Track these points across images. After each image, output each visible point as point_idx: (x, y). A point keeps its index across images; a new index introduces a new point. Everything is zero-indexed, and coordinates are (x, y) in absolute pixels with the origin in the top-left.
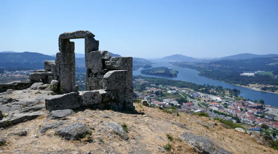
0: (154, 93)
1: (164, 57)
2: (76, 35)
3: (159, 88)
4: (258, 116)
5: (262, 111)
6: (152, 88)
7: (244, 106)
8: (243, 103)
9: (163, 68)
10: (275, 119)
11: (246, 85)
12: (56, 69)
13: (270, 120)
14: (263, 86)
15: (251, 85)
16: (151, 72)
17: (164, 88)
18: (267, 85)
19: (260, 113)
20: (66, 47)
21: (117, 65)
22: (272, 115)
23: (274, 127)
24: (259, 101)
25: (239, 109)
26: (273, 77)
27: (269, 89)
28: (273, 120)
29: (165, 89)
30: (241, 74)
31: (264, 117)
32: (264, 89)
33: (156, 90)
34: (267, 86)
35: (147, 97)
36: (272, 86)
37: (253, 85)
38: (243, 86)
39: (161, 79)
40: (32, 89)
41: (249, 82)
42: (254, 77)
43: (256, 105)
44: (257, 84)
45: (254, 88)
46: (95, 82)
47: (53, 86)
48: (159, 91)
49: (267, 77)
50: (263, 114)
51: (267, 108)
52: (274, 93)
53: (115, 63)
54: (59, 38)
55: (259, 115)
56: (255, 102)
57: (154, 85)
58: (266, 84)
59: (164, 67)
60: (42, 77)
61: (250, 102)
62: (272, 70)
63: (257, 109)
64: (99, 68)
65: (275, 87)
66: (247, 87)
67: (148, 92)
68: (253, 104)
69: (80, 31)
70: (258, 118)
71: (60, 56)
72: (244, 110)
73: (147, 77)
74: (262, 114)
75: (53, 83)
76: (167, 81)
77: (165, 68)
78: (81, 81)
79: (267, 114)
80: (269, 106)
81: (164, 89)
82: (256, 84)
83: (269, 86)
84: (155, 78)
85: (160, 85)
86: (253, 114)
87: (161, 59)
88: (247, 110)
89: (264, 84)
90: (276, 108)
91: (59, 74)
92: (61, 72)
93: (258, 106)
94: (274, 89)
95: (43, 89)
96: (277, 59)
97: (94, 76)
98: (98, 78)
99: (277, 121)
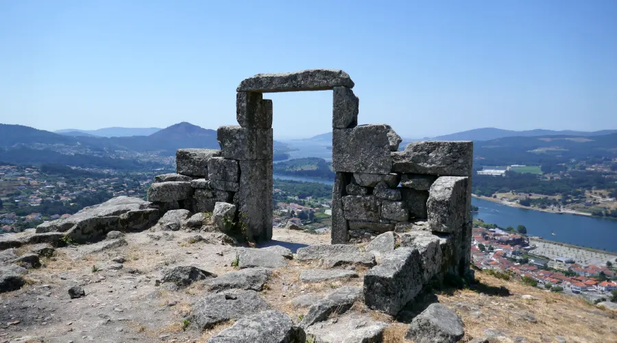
0: (295, 216)
1: (315, 135)
2: (303, 82)
3: (306, 203)
4: (515, 260)
5: (522, 250)
6: (291, 204)
7: (487, 239)
8: (484, 234)
9: (314, 159)
10: (549, 265)
11: (490, 196)
12: (226, 173)
13: (539, 268)
14: (523, 196)
15: (499, 195)
16: (288, 169)
17: (318, 203)
18: (530, 195)
19: (519, 254)
20: (256, 115)
21: (432, 162)
22: (544, 257)
23: (547, 283)
24: (515, 229)
25: (477, 247)
26: (543, 178)
27: (535, 202)
28: (546, 268)
29: (320, 206)
30: (480, 172)
31: (526, 261)
32: (526, 203)
33: (301, 209)
34: (531, 197)
35: (280, 224)
36: (542, 196)
37: (504, 195)
38: (483, 197)
39: (310, 183)
40: (169, 227)
41: (495, 188)
42: (505, 178)
43: (510, 236)
44: (511, 193)
45: (506, 202)
46: (368, 209)
47: (226, 220)
48: (307, 212)
49: (530, 176)
50: (526, 257)
51: (532, 243)
52: (545, 210)
53: (426, 159)
54: (240, 91)
55: (518, 258)
56: (509, 230)
57: (296, 198)
58: (530, 192)
59: (315, 157)
60: (182, 193)
61: (498, 231)
62: (540, 161)
63: (512, 245)
64: (382, 171)
65: (547, 198)
66: (491, 199)
67: (283, 214)
68: (505, 235)
69: (319, 71)
70: (516, 264)
71: (242, 137)
72: (487, 248)
73: (281, 181)
74: (522, 256)
75: (225, 212)
77: (317, 159)
78: (128, 190)
79: (533, 256)
80: (537, 238)
81: (318, 206)
82: (508, 192)
83: (534, 197)
84: (296, 182)
85: (308, 198)
86: (505, 256)
87: (308, 139)
88: (492, 249)
89: (526, 193)
90: (550, 243)
91: (235, 185)
92: (242, 180)
93: (514, 240)
94: (544, 203)
95: (196, 226)
96: (548, 140)
97: (363, 191)
98: (377, 198)
99: (553, 269)
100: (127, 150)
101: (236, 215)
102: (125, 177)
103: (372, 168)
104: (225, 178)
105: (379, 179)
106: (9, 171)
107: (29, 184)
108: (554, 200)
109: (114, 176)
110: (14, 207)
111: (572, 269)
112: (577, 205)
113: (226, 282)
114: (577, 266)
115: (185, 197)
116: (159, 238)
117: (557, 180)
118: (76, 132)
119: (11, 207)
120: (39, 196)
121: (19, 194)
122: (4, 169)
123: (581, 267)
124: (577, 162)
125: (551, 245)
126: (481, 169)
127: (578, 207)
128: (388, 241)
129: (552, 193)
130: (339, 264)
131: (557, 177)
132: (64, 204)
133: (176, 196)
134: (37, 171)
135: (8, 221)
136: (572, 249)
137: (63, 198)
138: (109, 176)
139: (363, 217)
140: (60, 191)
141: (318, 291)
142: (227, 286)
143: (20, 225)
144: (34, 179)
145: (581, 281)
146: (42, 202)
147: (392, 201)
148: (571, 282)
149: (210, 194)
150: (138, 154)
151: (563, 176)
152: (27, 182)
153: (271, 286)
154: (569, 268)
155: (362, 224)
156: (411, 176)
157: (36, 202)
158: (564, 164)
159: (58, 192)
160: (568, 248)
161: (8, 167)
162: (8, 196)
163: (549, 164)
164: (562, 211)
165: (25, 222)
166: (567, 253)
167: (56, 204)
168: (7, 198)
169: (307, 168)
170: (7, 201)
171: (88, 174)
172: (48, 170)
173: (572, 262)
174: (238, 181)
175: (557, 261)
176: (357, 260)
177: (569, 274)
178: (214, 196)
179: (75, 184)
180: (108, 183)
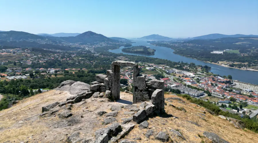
1: (142, 37)
4: (227, 90)
5: (230, 86)
7: (214, 81)
8: (213, 79)
9: (142, 46)
10: (242, 93)
11: (216, 62)
13: (237, 94)
14: (231, 63)
15: (220, 62)
16: (131, 50)
17: (143, 64)
18: (234, 62)
20: (116, 70)
22: (239, 89)
23: (241, 100)
24: (227, 77)
25: (210, 84)
26: (240, 55)
27: (236, 65)
28: (240, 94)
29: (144, 66)
30: (212, 52)
31: (231, 91)
32: (232, 66)
34: (234, 63)
35: (128, 73)
36: (239, 63)
37: (222, 62)
38: (213, 63)
39: (140, 56)
40: (95, 97)
41: (219, 59)
42: (223, 55)
43: (225, 80)
44: (225, 61)
45: (223, 65)
46: (141, 95)
47: (108, 95)
49: (234, 54)
50: (232, 89)
51: (234, 83)
52: (241, 69)
53: (154, 85)
55: (228, 89)
56: (224, 77)
58: (234, 61)
61: (219, 77)
62: (239, 48)
63: (226, 84)
65: (241, 64)
66: (217, 64)
68: (222, 79)
70: (227, 92)
72: (214, 85)
73: (128, 55)
74: (230, 88)
75: (108, 93)
76: (145, 58)
77: (144, 46)
79: (235, 89)
80: (237, 81)
83: (236, 63)
84: (134, 56)
85: (139, 62)
86: (222, 88)
88: (217, 85)
89: (232, 61)
90: (242, 83)
91: (111, 86)
92: (113, 85)
93: (226, 81)
94: (240, 66)
95: (101, 97)
96: (243, 39)
97: (140, 91)
98: (143, 93)
99: (243, 94)
100: (67, 42)
101: (111, 94)
102: (65, 53)
103: (141, 86)
104: (108, 84)
105: (143, 89)
106: (19, 50)
107: (27, 56)
108: (245, 64)
109: (61, 53)
110: (21, 65)
111: (252, 94)
112: (255, 67)
113: (109, 115)
114: (254, 93)
115: (98, 88)
116: (93, 101)
117: (246, 56)
118: (46, 35)
119: (19, 65)
120: (30, 61)
121: (22, 60)
122: (17, 50)
123: (255, 93)
124: (255, 49)
125: (243, 84)
126: (212, 51)
127: (255, 68)
128: (143, 104)
129: (244, 62)
130: (132, 110)
131: (246, 55)
132: (41, 64)
133: (96, 88)
134: (30, 51)
135: (18, 71)
136: (252, 86)
137: (40, 62)
138: (59, 53)
139: (140, 97)
140: (39, 58)
141: (127, 116)
142: (109, 116)
143: (23, 72)
144: (29, 54)
145: (256, 100)
146: (32, 63)
147: (146, 94)
148: (251, 100)
149: (105, 88)
150: (71, 44)
151: (249, 54)
152: (26, 55)
153: (118, 115)
154: (251, 94)
155: (140, 99)
156: (151, 88)
157: (29, 63)
158: (249, 49)
159: (39, 59)
160: (250, 85)
161: (18, 49)
162: (18, 60)
163: (243, 49)
164: (248, 69)
165: (25, 71)
166: (250, 88)
167: (37, 64)
168: (18, 61)
169: (139, 50)
170: (18, 62)
171: (51, 52)
172: (35, 50)
173: (252, 91)
174: (112, 85)
175: (245, 91)
176: (135, 110)
177: (250, 96)
178: (106, 88)
179: (45, 56)
180: (59, 55)
